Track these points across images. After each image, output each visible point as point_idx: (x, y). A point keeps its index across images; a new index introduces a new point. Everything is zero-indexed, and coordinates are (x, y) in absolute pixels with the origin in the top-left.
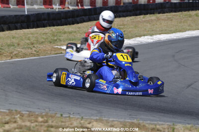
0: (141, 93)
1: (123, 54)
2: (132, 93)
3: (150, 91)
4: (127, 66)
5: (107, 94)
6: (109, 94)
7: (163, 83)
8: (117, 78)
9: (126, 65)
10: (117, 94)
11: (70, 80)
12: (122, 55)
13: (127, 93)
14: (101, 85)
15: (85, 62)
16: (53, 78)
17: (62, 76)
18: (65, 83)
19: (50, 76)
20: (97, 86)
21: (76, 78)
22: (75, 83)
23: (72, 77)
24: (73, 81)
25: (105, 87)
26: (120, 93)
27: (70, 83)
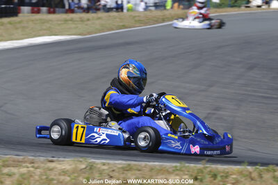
1: (174, 97)
2: (209, 153)
5: (182, 154)
6: (185, 154)
10: (195, 154)
11: (96, 135)
12: (173, 99)
13: (205, 152)
14: (173, 142)
15: (100, 109)
16: (52, 134)
17: (75, 131)
18: (83, 141)
19: (39, 131)
20: (166, 144)
21: (110, 132)
22: (108, 140)
23: (101, 132)
24: (104, 137)
25: (178, 144)
26: (198, 153)
27: (97, 141)
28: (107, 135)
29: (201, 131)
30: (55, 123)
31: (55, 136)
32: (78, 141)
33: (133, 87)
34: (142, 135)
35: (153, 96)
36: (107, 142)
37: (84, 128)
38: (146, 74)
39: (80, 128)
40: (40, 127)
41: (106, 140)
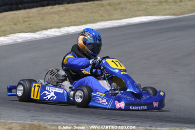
0: (145, 107)
2: (135, 108)
3: (155, 104)
4: (124, 74)
5: (108, 109)
7: (164, 94)
8: (114, 90)
9: (122, 73)
10: (120, 109)
11: (47, 93)
12: (113, 61)
13: (131, 108)
14: (100, 99)
15: (58, 71)
16: (17, 92)
17: (33, 89)
18: (38, 98)
19: (10, 89)
20: (94, 101)
23: (50, 90)
24: (52, 94)
25: (105, 101)
26: (123, 108)
27: (47, 98)
31: (20, 93)
32: (35, 98)
37: (39, 87)
39: (36, 87)
40: (10, 86)
41: (54, 97)
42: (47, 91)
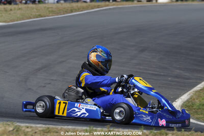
0: (180, 125)
1: (141, 78)
2: (173, 126)
3: (187, 122)
5: (152, 126)
6: (155, 126)
10: (163, 126)
11: (77, 110)
14: (144, 116)
15: (77, 88)
16: (37, 109)
17: (57, 106)
18: (65, 114)
19: (25, 105)
20: (138, 118)
21: (89, 107)
22: (87, 114)
23: (81, 107)
24: (84, 111)
25: (149, 118)
26: (165, 126)
27: (77, 115)
28: (87, 110)
29: (166, 107)
30: (40, 99)
32: (61, 114)
33: (101, 68)
34: (117, 111)
35: (124, 77)
36: (86, 115)
37: (66, 103)
38: (111, 56)
40: (26, 102)
41: (86, 114)
42: (77, 108)
